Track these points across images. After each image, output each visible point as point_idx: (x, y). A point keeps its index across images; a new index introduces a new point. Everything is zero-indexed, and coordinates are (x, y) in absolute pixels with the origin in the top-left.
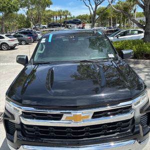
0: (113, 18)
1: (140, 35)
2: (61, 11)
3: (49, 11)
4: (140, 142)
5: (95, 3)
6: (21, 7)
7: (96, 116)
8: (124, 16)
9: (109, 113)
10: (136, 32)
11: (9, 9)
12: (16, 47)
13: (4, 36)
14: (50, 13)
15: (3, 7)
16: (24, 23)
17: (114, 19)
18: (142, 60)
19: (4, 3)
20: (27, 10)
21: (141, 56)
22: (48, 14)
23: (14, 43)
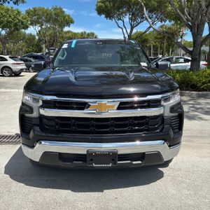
0: (154, 46)
1: (186, 64)
2: (85, 33)
3: (69, 32)
4: (170, 146)
5: (131, 24)
6: (32, 24)
7: (122, 106)
8: (169, 45)
9: (136, 105)
10: (182, 60)
11: (16, 25)
12: (22, 74)
13: (7, 57)
14: (70, 34)
15: (8, 22)
16: (33, 46)
17: (155, 48)
18: (188, 92)
19: (10, 16)
20: (40, 28)
21: (186, 87)
22: (68, 35)
23: (19, 67)
